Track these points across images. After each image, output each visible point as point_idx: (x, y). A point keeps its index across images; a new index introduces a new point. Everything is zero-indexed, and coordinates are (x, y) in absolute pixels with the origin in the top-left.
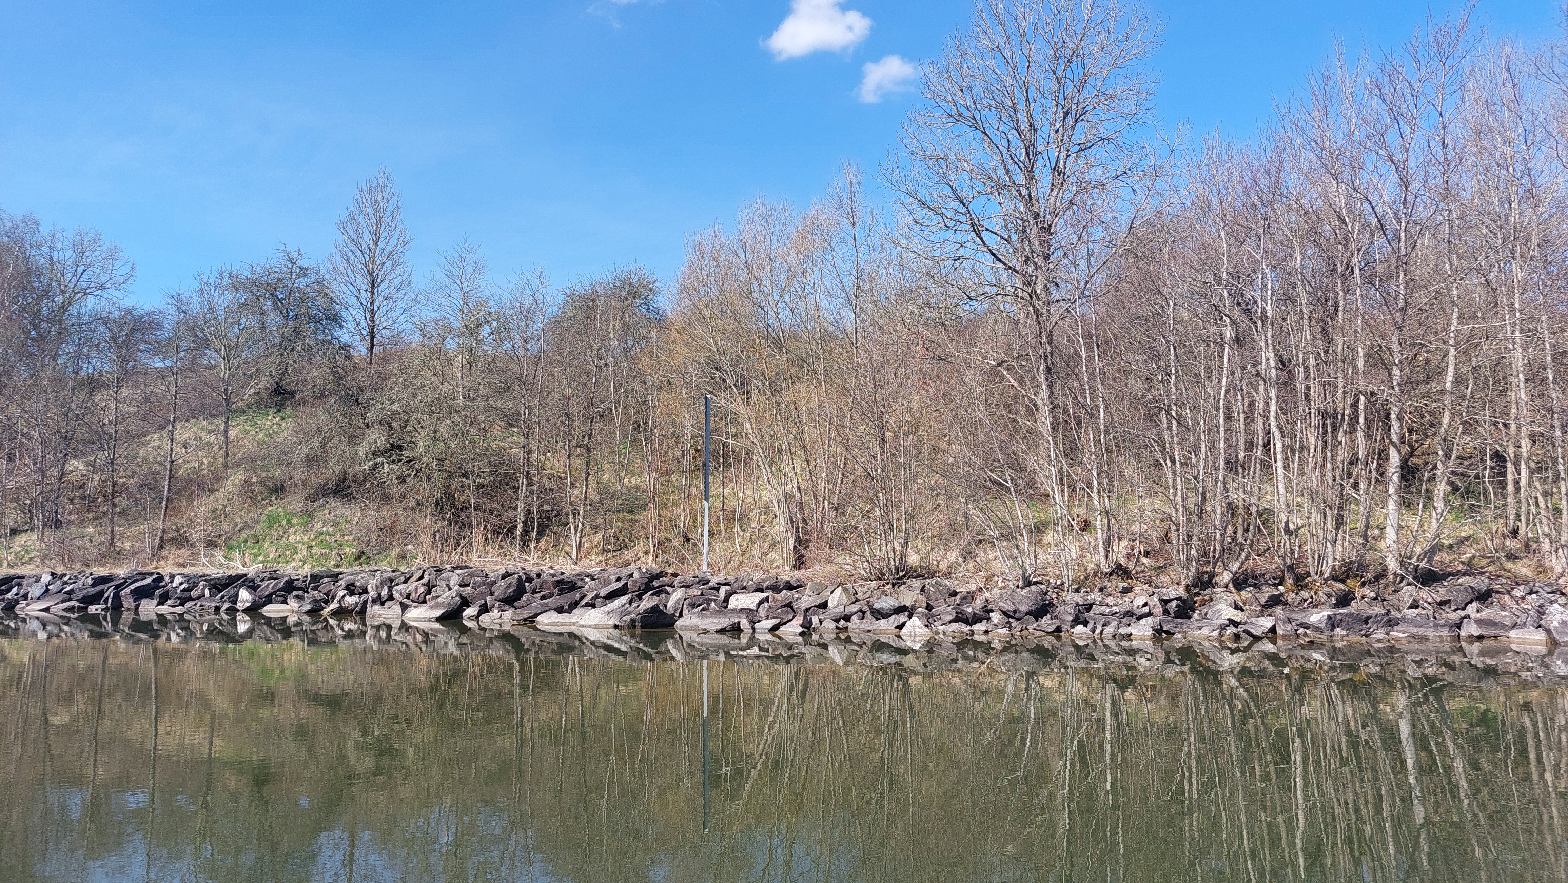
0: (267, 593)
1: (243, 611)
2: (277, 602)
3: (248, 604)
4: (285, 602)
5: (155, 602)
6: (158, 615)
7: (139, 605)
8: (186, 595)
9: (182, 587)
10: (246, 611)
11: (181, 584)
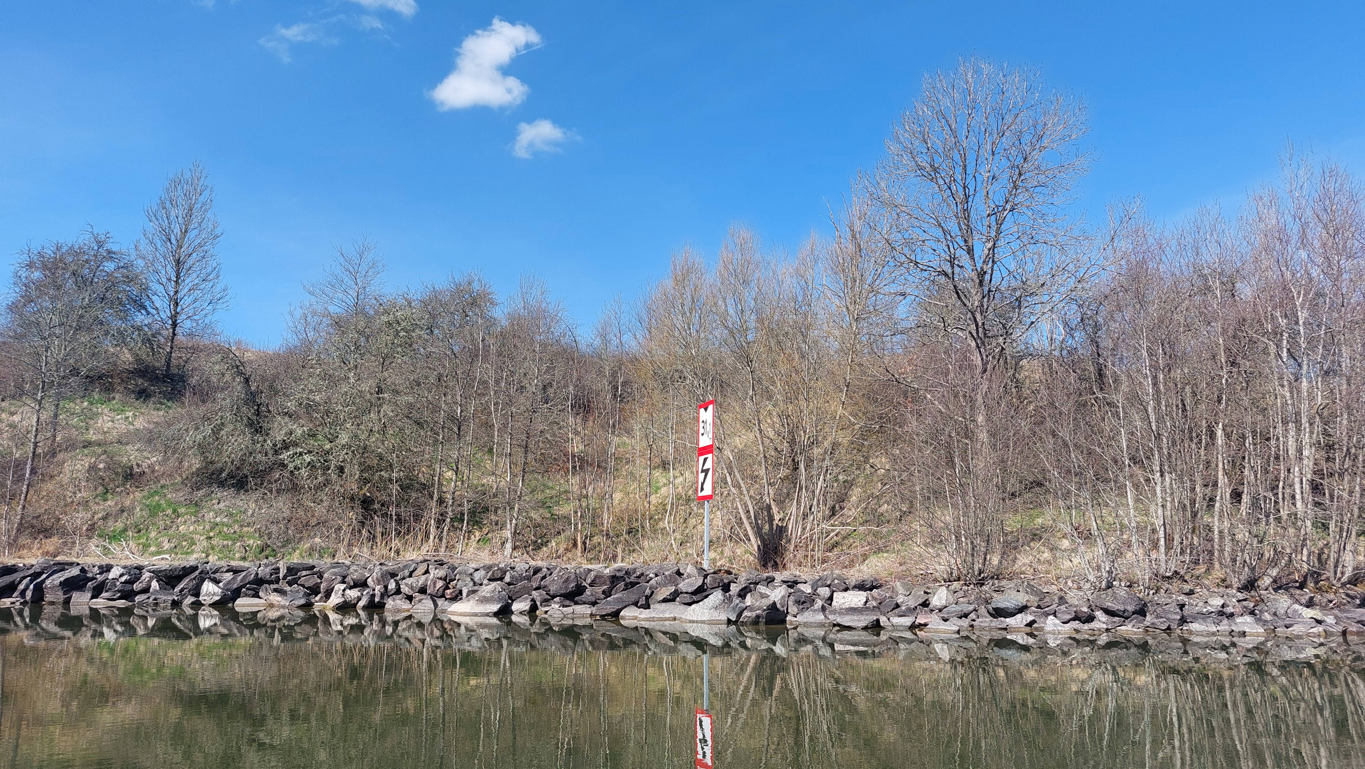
0: (235, 586)
1: (210, 605)
2: (246, 595)
3: (217, 598)
4: (256, 595)
5: (89, 595)
6: (91, 609)
7: (70, 597)
8: (128, 587)
9: (123, 579)
10: (214, 605)
11: (122, 575)
